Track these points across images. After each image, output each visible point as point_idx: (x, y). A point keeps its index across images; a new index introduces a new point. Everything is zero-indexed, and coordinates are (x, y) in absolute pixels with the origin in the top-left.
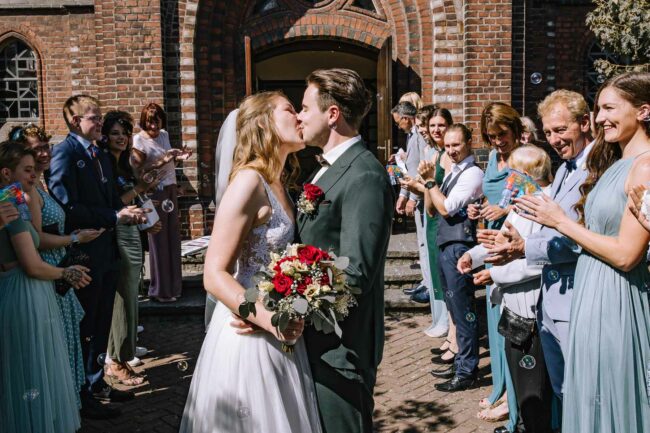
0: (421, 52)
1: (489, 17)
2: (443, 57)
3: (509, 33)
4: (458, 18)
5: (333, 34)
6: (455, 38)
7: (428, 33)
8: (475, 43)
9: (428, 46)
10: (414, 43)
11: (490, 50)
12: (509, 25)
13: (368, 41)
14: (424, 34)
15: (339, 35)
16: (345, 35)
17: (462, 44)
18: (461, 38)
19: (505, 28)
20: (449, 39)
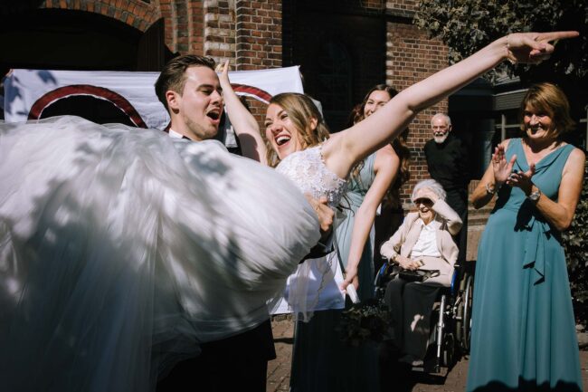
0: (190, 39)
1: (261, 9)
2: (216, 46)
3: (279, 27)
4: (230, 7)
5: (91, 9)
6: (227, 27)
7: (198, 18)
8: (248, 33)
9: (198, 32)
10: (182, 28)
11: (262, 42)
12: (279, 18)
13: (130, 22)
14: (194, 19)
15: (97, 11)
16: (104, 13)
17: (234, 34)
18: (233, 27)
19: (276, 22)
20: (222, 27)
